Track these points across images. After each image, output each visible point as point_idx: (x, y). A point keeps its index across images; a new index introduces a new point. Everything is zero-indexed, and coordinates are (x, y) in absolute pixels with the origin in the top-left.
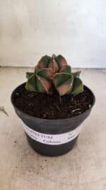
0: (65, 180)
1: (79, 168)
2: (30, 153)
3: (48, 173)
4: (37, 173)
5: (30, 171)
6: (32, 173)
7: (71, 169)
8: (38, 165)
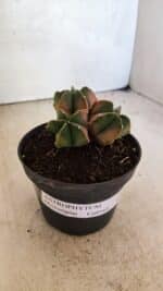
0: (126, 257)
1: (134, 235)
2: (60, 240)
3: (102, 257)
4: (87, 262)
5: (75, 264)
6: (79, 265)
7: (126, 240)
8: (81, 251)
